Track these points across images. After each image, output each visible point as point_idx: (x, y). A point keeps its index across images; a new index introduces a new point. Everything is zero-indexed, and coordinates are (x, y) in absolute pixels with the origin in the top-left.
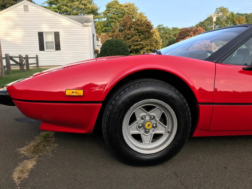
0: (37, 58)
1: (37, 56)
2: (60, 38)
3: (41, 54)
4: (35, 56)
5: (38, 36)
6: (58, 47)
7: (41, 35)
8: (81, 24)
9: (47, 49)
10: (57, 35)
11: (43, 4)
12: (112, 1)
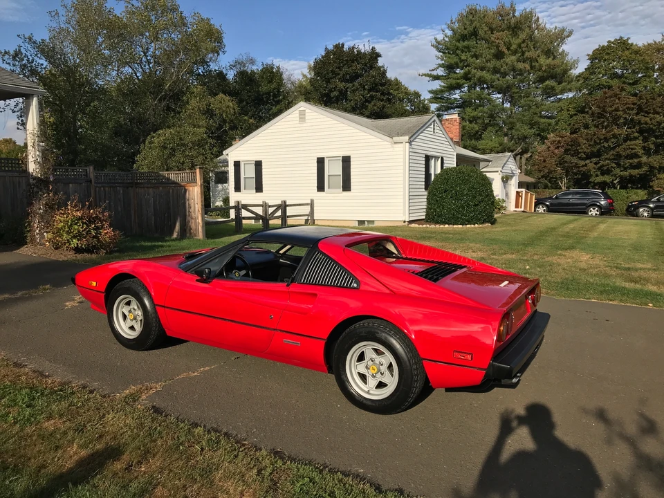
0: (312, 205)
1: (312, 201)
2: (352, 167)
3: (319, 197)
4: (309, 202)
5: (316, 164)
6: (346, 186)
7: (321, 162)
8: (388, 139)
9: (329, 188)
10: (346, 161)
11: (433, 70)
12: (609, 42)
